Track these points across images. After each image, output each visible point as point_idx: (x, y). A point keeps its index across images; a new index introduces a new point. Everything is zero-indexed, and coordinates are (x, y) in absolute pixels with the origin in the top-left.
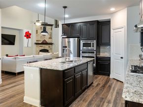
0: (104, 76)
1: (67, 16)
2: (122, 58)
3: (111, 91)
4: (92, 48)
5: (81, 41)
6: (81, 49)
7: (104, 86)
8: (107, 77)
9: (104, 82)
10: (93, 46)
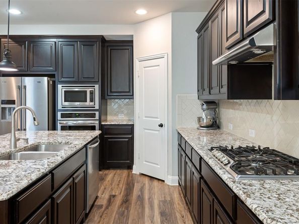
0: (119, 171)
1: (15, 12)
2: (161, 126)
3: (147, 210)
4: (88, 103)
5: (60, 86)
6: (60, 107)
7: (126, 201)
8: (125, 172)
9: (123, 186)
10: (92, 100)
